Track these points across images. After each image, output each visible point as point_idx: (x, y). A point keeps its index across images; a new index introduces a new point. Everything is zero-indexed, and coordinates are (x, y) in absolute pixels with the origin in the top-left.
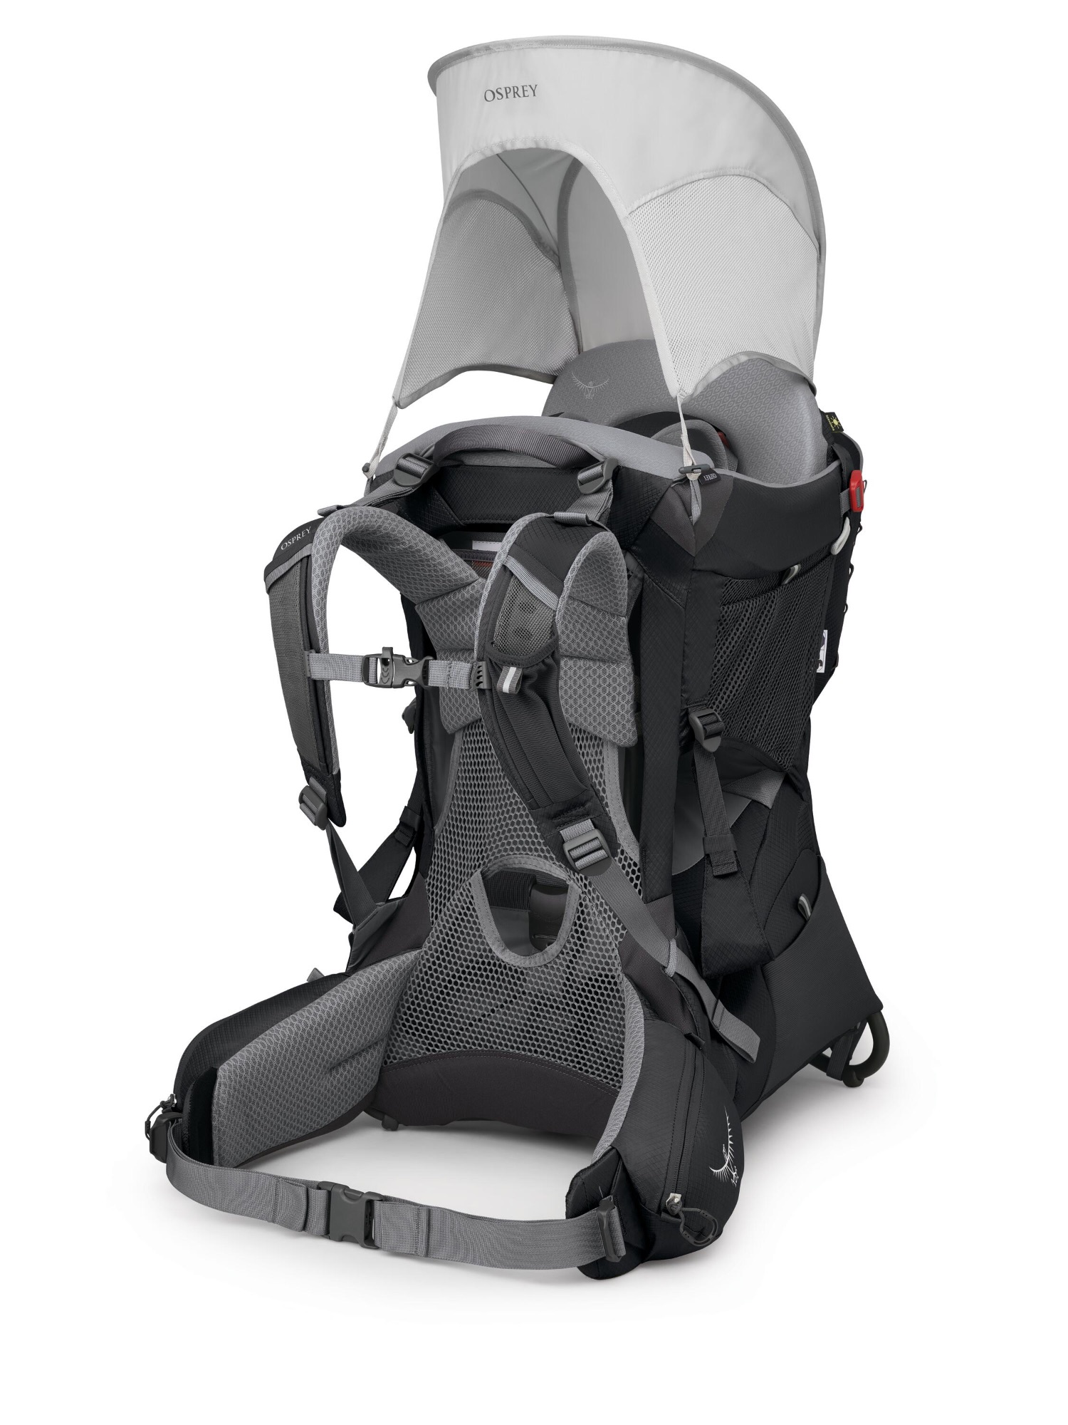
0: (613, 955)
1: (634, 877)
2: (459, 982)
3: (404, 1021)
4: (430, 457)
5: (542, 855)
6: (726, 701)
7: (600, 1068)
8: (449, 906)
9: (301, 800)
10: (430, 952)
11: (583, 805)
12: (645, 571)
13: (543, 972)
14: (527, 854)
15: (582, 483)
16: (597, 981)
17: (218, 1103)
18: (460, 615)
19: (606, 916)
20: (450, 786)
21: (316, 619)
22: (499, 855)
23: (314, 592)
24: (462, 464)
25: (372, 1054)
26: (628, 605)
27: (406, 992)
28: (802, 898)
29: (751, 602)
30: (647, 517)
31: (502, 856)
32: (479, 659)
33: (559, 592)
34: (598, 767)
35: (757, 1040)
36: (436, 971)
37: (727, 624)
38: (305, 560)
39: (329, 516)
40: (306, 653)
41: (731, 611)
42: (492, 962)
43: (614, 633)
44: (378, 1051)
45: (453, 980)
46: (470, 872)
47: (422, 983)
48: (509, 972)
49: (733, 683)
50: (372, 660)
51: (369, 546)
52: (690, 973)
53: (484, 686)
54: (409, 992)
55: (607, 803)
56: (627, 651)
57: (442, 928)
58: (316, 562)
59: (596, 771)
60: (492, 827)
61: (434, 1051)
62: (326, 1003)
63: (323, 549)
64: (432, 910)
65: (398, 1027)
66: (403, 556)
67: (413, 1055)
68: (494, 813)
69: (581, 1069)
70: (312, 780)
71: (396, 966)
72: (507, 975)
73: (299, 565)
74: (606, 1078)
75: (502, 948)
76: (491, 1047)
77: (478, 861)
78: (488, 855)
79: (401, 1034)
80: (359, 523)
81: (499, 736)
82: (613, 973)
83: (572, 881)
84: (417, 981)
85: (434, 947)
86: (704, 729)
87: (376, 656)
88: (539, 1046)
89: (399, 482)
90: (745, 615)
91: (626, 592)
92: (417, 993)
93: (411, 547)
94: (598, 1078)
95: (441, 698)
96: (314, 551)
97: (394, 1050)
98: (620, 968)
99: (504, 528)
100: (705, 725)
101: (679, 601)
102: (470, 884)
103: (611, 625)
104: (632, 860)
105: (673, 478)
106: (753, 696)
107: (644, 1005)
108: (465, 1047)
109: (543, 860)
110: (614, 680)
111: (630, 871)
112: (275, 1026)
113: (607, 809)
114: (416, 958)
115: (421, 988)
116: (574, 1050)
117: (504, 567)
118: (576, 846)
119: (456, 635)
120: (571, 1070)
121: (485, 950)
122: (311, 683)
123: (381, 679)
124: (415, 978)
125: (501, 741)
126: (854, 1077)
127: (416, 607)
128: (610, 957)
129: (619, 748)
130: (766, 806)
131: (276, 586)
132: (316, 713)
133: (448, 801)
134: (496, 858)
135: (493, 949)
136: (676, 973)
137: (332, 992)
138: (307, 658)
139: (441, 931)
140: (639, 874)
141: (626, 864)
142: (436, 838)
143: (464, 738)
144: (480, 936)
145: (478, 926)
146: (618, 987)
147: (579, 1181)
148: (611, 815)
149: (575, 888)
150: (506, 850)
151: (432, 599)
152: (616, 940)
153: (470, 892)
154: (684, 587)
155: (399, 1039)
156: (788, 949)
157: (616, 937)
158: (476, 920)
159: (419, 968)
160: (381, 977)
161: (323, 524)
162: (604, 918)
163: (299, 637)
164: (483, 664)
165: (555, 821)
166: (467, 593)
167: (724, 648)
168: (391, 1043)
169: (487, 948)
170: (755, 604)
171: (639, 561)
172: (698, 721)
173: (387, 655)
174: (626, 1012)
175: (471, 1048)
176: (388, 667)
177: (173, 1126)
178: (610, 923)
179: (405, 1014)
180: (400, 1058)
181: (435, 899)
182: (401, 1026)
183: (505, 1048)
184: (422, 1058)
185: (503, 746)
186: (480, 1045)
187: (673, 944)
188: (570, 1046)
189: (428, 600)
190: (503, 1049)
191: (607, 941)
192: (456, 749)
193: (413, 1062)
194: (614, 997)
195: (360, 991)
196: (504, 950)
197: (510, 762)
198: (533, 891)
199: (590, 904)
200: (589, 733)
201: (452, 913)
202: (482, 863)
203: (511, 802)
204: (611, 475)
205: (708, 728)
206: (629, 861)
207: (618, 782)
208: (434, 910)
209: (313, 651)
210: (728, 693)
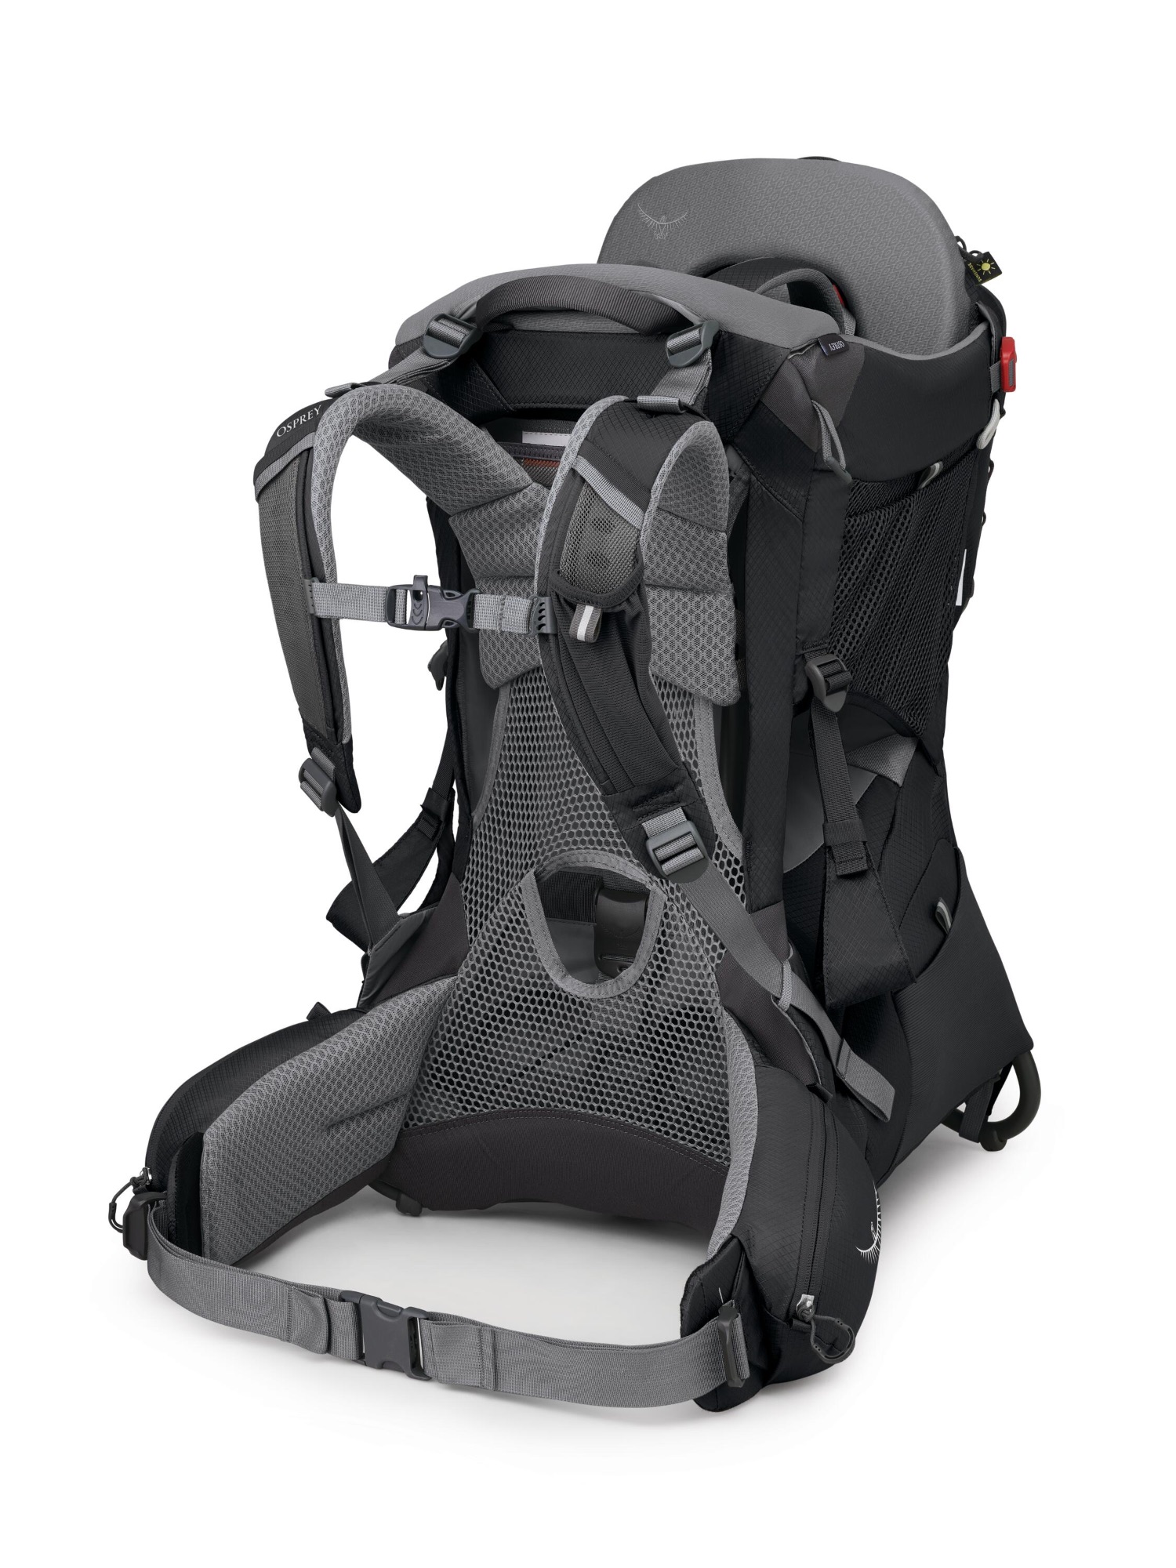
0: (709, 982)
1: (735, 878)
2: (506, 1018)
3: (434, 1072)
4: (470, 320)
5: (615, 849)
6: (851, 644)
7: (693, 1131)
8: (493, 919)
9: (302, 778)
10: (468, 980)
11: (672, 788)
12: (752, 472)
13: (617, 1006)
14: (595, 849)
15: (672, 353)
16: (687, 1016)
17: (207, 1179)
18: (507, 531)
19: (699, 930)
20: (494, 759)
21: (319, 535)
22: (558, 850)
23: (314, 497)
24: (512, 328)
25: (389, 1113)
26: (730, 516)
27: (437, 1033)
28: (941, 905)
29: (883, 512)
30: (757, 399)
31: (562, 851)
32: (541, 594)
33: (644, 506)
34: (687, 733)
35: (891, 1091)
36: (476, 1004)
37: (853, 542)
38: (305, 454)
39: (342, 397)
40: (307, 581)
41: (858, 525)
42: (549, 992)
43: (712, 554)
44: (399, 1109)
45: (498, 1017)
46: (520, 873)
47: (457, 1021)
48: (572, 1006)
49: (858, 620)
50: (400, 593)
51: (390, 434)
52: (810, 1006)
53: (547, 629)
54: (441, 1033)
55: (700, 780)
56: (727, 578)
57: (483, 947)
58: (319, 457)
59: (685, 738)
60: (549, 813)
61: (473, 1110)
62: (335, 1047)
63: (329, 439)
64: (470, 923)
65: (426, 1079)
66: (437, 449)
67: (445, 1115)
68: (552, 794)
69: (667, 1133)
70: (316, 750)
71: (424, 999)
72: (569, 1009)
73: (297, 461)
74: (700, 1144)
75: (561, 974)
76: (549, 1105)
77: (530, 858)
78: (544, 850)
79: (431, 1088)
80: (380, 406)
81: (566, 696)
82: (710, 1005)
83: (654, 884)
84: (451, 1018)
85: (473, 973)
86: (826, 681)
87: (406, 587)
88: (604, 1102)
89: (431, 353)
90: (875, 530)
91: (728, 498)
92: (452, 1034)
93: (448, 438)
94: (690, 1145)
95: (481, 642)
96: (317, 443)
97: (420, 1109)
98: (718, 999)
99: (573, 415)
100: (829, 676)
101: (795, 512)
102: (520, 889)
103: (708, 543)
104: (732, 855)
105: (790, 347)
106: (881, 637)
107: (752, 1046)
108: (514, 1105)
109: (616, 856)
110: (711, 616)
111: (730, 870)
112: (268, 1074)
113: (700, 789)
114: (450, 988)
115: (457, 1027)
116: (650, 1106)
117: (573, 471)
118: (663, 843)
119: (502, 558)
120: (654, 1135)
121: (540, 977)
122: (316, 623)
123: (412, 618)
124: (448, 1014)
125: (568, 703)
126: (994, 1137)
127: (451, 519)
128: (705, 985)
129: (715, 707)
130: (895, 783)
131: (267, 491)
132: (322, 662)
133: (490, 779)
134: (554, 854)
135: (551, 976)
136: (791, 1005)
137: (344, 1033)
138: (308, 588)
139: (482, 952)
140: (742, 874)
141: (725, 861)
142: (475, 827)
143: (512, 694)
144: (534, 958)
145: (530, 944)
146: (716, 1023)
147: (696, 1282)
148: (706, 796)
149: (659, 893)
150: (567, 844)
151: (472, 509)
152: (713, 962)
153: (520, 900)
154: (802, 493)
155: (427, 1095)
156: (924, 974)
157: (712, 958)
158: (529, 937)
159: (454, 1000)
160: (406, 1013)
161: (332, 408)
162: (697, 933)
163: (298, 561)
164: (546, 600)
165: (637, 810)
166: (516, 503)
167: (849, 574)
168: (415, 1100)
169: (543, 974)
170: (887, 515)
171: (744, 457)
172: (817, 671)
173: (421, 587)
174: (729, 1058)
175: (521, 1106)
176: (421, 602)
177: (154, 1209)
178: (704, 939)
179: (436, 1061)
180: (428, 1120)
181: (474, 909)
182: (430, 1078)
183: (566, 1107)
184: (457, 1120)
185: (571, 710)
186: (533, 1102)
187: (787, 967)
188: (645, 1100)
189: (466, 510)
190: (564, 1107)
191: (701, 964)
192: (502, 709)
193: (443, 1125)
194: (711, 1037)
195: (380, 1033)
196: (565, 975)
197: (580, 731)
198: (599, 897)
199: (678, 915)
200: (676, 687)
201: (497, 928)
202: (536, 860)
203: (574, 780)
204: (710, 344)
205: (833, 681)
206: (728, 857)
207: (715, 754)
208: (473, 923)
209: (315, 579)
210: (852, 632)
